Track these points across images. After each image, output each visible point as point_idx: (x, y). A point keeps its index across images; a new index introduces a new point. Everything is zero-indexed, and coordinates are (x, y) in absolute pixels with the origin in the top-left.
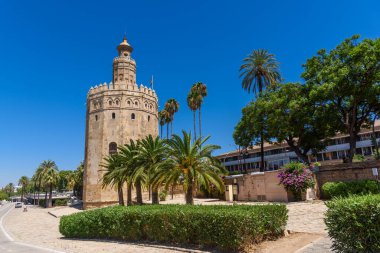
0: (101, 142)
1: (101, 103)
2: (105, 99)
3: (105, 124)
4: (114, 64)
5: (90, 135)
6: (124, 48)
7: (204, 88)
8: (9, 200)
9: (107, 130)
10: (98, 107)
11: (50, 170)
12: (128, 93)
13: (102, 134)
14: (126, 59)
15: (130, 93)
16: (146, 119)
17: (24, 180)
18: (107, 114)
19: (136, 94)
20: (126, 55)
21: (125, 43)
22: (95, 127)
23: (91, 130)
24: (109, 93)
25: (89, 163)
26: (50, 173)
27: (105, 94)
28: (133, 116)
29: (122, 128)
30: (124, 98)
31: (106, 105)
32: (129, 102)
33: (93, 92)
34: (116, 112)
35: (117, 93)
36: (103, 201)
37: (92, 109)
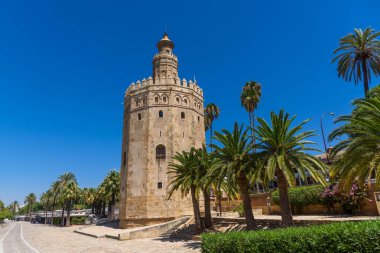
0: (146, 145)
1: (145, 100)
2: (151, 94)
3: (151, 123)
4: (155, 60)
5: (131, 137)
6: (166, 44)
7: (258, 88)
8: (13, 219)
9: (153, 131)
10: (141, 104)
11: (70, 182)
12: (177, 89)
13: (147, 135)
14: (168, 55)
15: (179, 89)
16: (196, 120)
17: (31, 197)
18: (153, 112)
19: (185, 90)
20: (168, 51)
21: (166, 39)
22: (139, 127)
23: (132, 131)
24: (156, 88)
25: (130, 169)
26: (69, 186)
27: (150, 89)
28: (183, 115)
29: (171, 128)
30: (173, 94)
31: (152, 102)
32: (178, 99)
33: (134, 88)
34: (164, 109)
35: (164, 88)
36: (149, 217)
37: (133, 106)
